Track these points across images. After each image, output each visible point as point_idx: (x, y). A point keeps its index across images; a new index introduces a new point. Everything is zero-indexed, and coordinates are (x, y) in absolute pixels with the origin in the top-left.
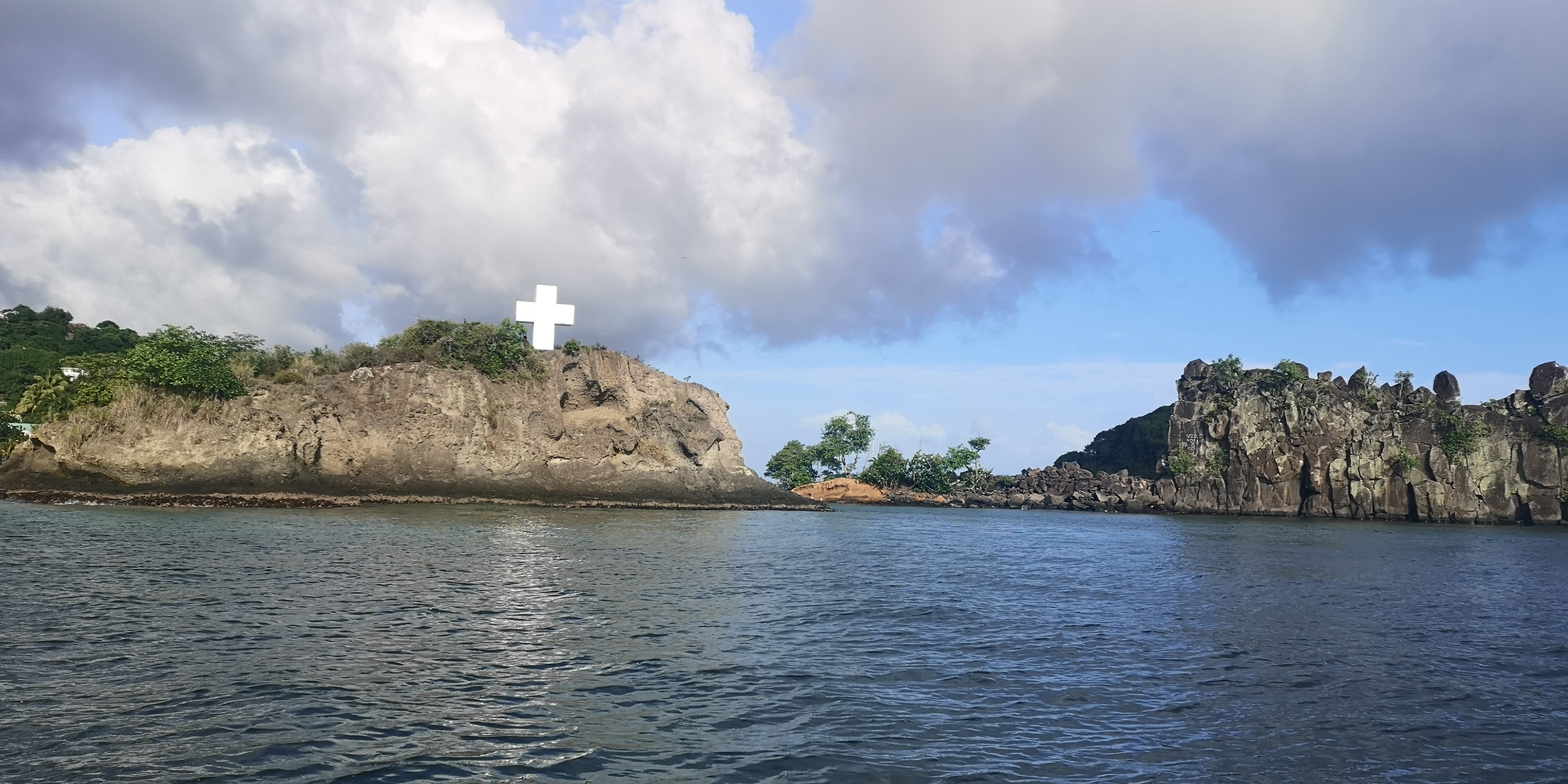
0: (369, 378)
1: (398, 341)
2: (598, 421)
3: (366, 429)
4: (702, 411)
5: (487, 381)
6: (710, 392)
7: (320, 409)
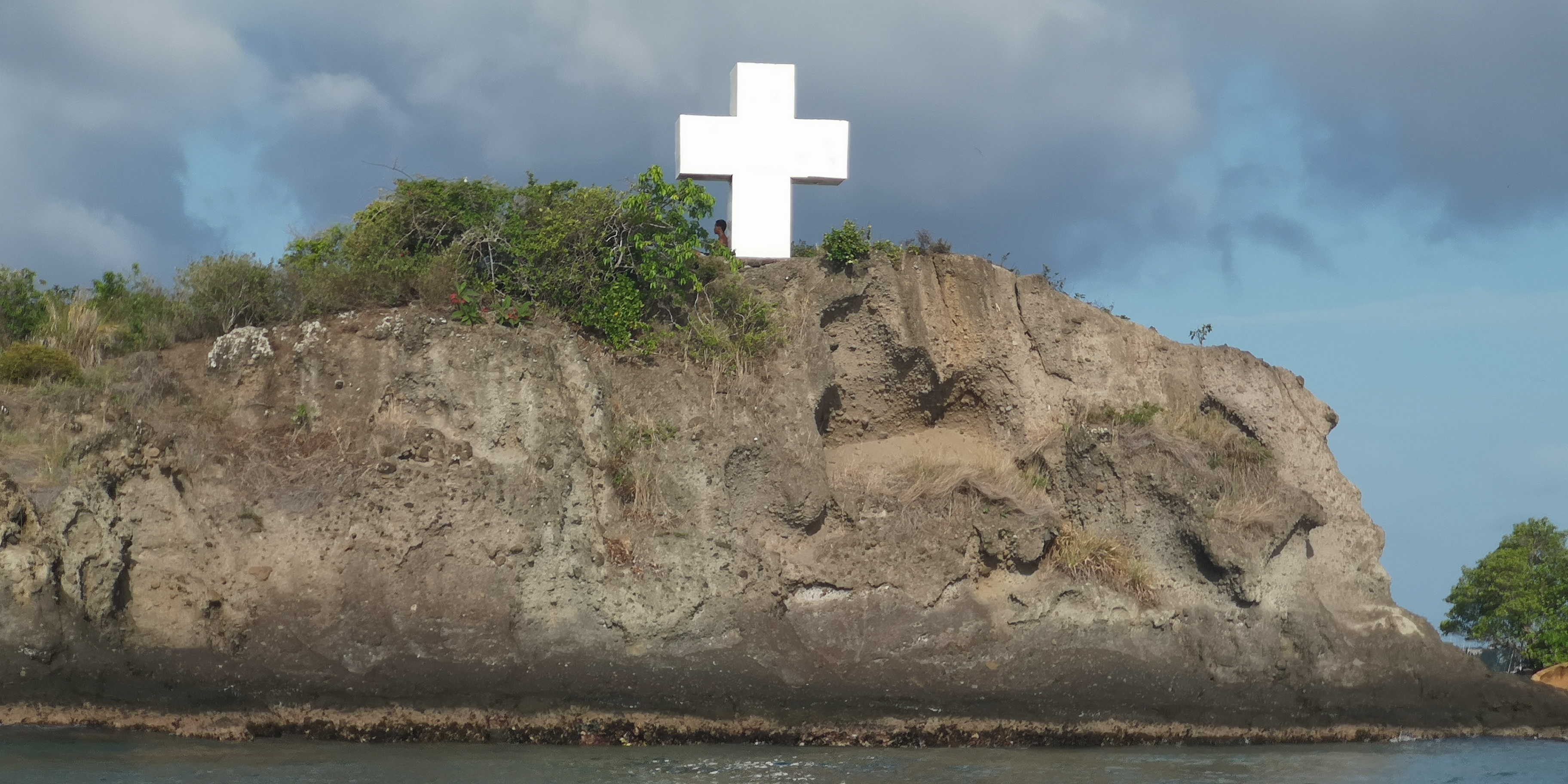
0: (261, 359)
1: (340, 247)
2: (932, 472)
3: (257, 511)
4: (1251, 434)
5: (602, 359)
6: (1275, 373)
7: (124, 453)
